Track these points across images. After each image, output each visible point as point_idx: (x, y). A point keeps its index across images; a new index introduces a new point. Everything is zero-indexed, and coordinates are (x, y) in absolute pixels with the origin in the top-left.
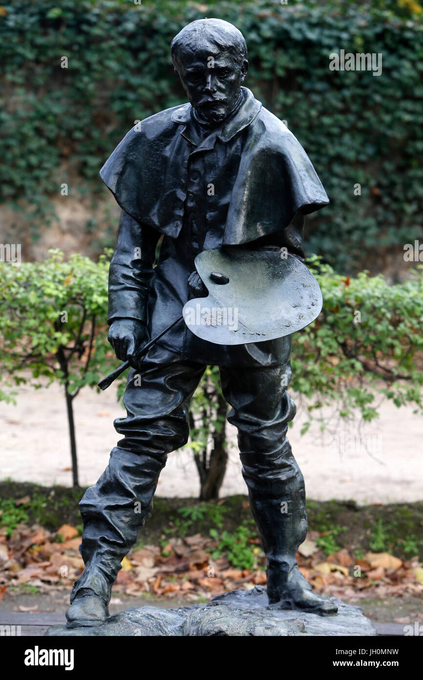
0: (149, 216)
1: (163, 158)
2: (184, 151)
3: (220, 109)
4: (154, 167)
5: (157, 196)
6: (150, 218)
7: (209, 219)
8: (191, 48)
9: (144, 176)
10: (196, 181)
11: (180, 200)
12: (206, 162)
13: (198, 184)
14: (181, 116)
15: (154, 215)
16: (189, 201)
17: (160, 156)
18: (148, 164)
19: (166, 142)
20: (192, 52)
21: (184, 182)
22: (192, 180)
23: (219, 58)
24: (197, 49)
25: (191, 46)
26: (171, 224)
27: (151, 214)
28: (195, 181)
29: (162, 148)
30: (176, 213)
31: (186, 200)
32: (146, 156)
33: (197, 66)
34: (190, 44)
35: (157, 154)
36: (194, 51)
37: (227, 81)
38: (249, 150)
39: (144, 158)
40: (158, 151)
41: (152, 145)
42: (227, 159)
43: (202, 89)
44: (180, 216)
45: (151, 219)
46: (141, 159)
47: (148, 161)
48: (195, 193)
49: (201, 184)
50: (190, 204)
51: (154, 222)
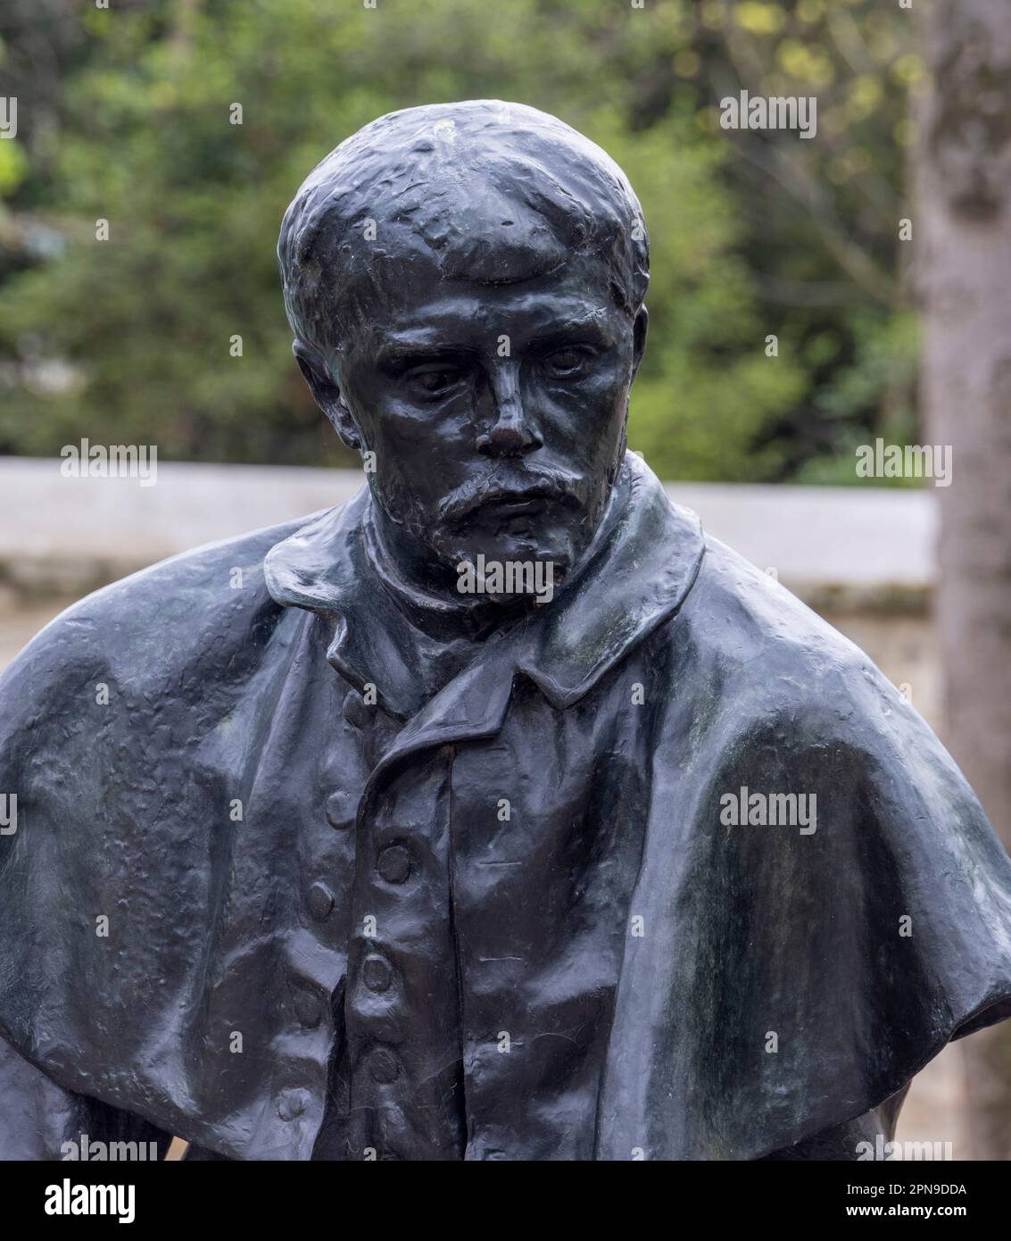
0: (136, 1066)
1: (201, 781)
2: (324, 746)
3: (552, 535)
4: (159, 826)
5: (173, 968)
6: (140, 1075)
7: (481, 1077)
8: (420, 232)
9: (107, 869)
10: (407, 892)
11: (305, 983)
12: (460, 794)
13: (420, 905)
14: (314, 575)
15: (160, 1059)
16: (361, 986)
17: (186, 773)
18: (127, 810)
19: (215, 703)
20: (427, 251)
21: (330, 894)
22: (380, 884)
23: (559, 280)
24: (454, 232)
25: (419, 219)
26: (261, 1105)
27: (147, 1055)
28: (396, 889)
29: (198, 734)
30: (283, 1050)
31: (342, 981)
32: (119, 770)
33: (452, 319)
34: (416, 209)
35: (171, 761)
36: (439, 244)
37: (584, 396)
38: (696, 731)
39: (104, 782)
40: (180, 746)
41: (147, 717)
42: (569, 781)
43: (470, 431)
44: (310, 1063)
45: (145, 1080)
46: (91, 787)
47: (125, 796)
48: (403, 948)
49: (436, 905)
50: (371, 1005)
51: (167, 1095)
